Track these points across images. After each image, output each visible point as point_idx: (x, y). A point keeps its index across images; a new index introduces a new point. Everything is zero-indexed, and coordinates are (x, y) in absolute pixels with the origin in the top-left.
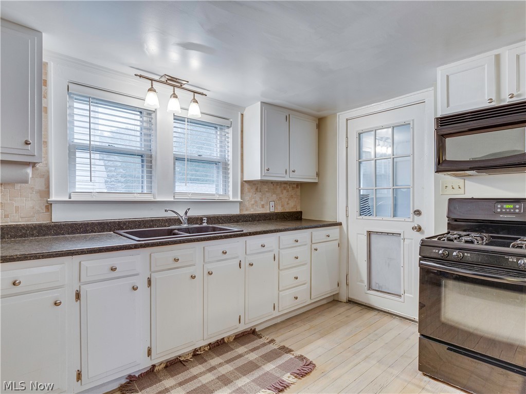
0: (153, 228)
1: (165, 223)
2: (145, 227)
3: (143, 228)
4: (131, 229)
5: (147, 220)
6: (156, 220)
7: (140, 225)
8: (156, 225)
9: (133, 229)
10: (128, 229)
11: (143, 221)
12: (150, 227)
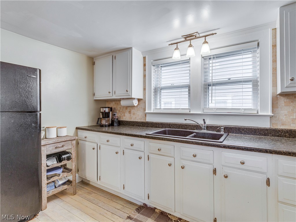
0: (187, 129)
1: (194, 127)
2: (182, 128)
3: (181, 129)
4: (175, 128)
5: (183, 125)
6: (188, 125)
7: (179, 127)
8: (188, 128)
9: (176, 129)
10: (173, 128)
11: (181, 125)
12: (185, 129)
